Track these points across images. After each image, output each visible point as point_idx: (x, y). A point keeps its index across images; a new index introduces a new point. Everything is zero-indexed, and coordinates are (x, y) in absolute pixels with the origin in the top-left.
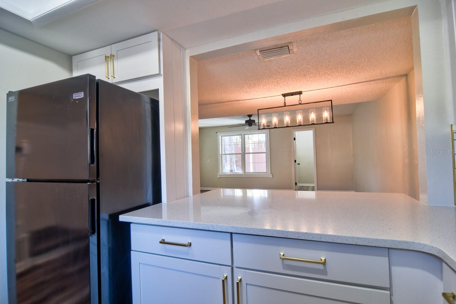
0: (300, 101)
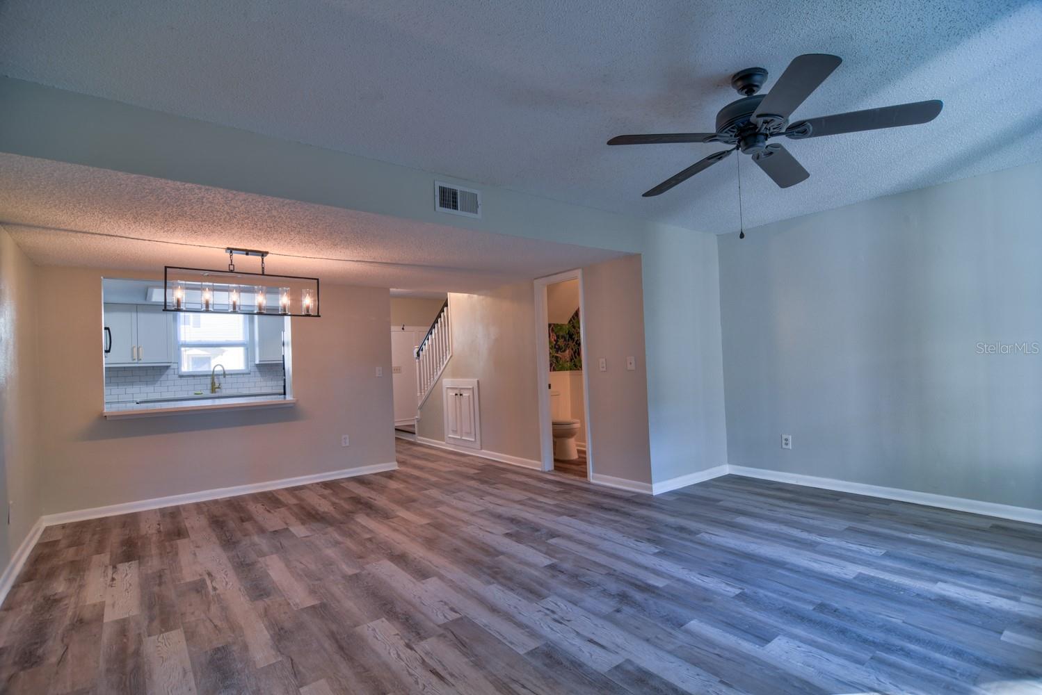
0: (231, 267)
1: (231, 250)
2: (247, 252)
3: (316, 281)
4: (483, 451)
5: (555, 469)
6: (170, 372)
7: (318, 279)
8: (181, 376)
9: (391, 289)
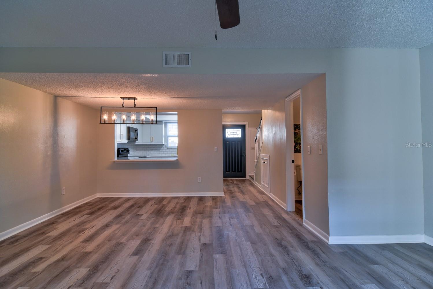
0: (123, 105)
1: (123, 98)
2: (129, 98)
3: (156, 108)
4: (271, 193)
5: (296, 211)
6: (164, 146)
7: (157, 108)
8: (168, 148)
9: (223, 110)
